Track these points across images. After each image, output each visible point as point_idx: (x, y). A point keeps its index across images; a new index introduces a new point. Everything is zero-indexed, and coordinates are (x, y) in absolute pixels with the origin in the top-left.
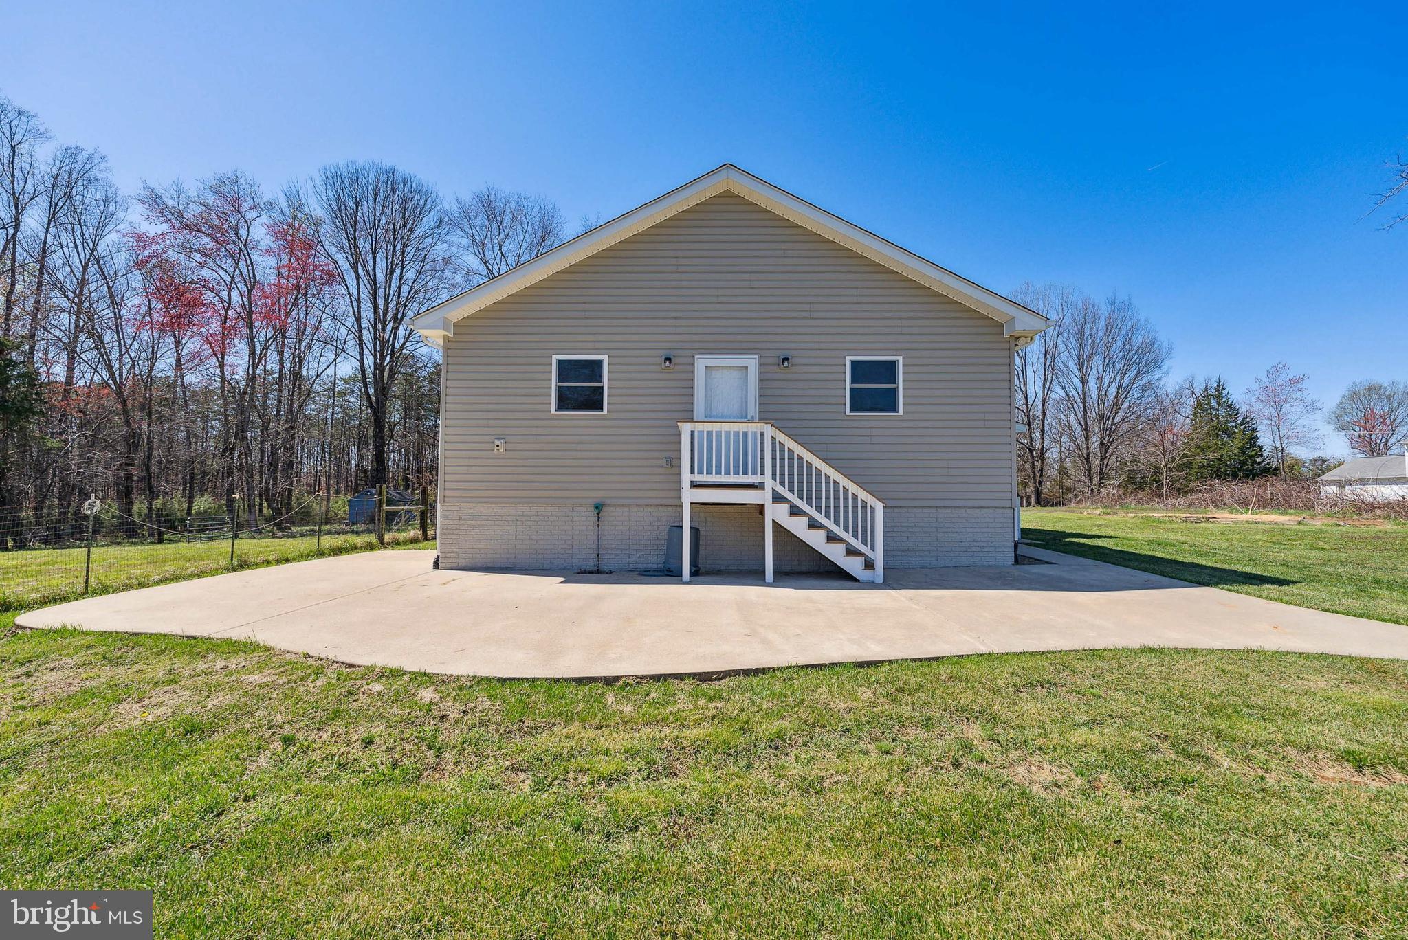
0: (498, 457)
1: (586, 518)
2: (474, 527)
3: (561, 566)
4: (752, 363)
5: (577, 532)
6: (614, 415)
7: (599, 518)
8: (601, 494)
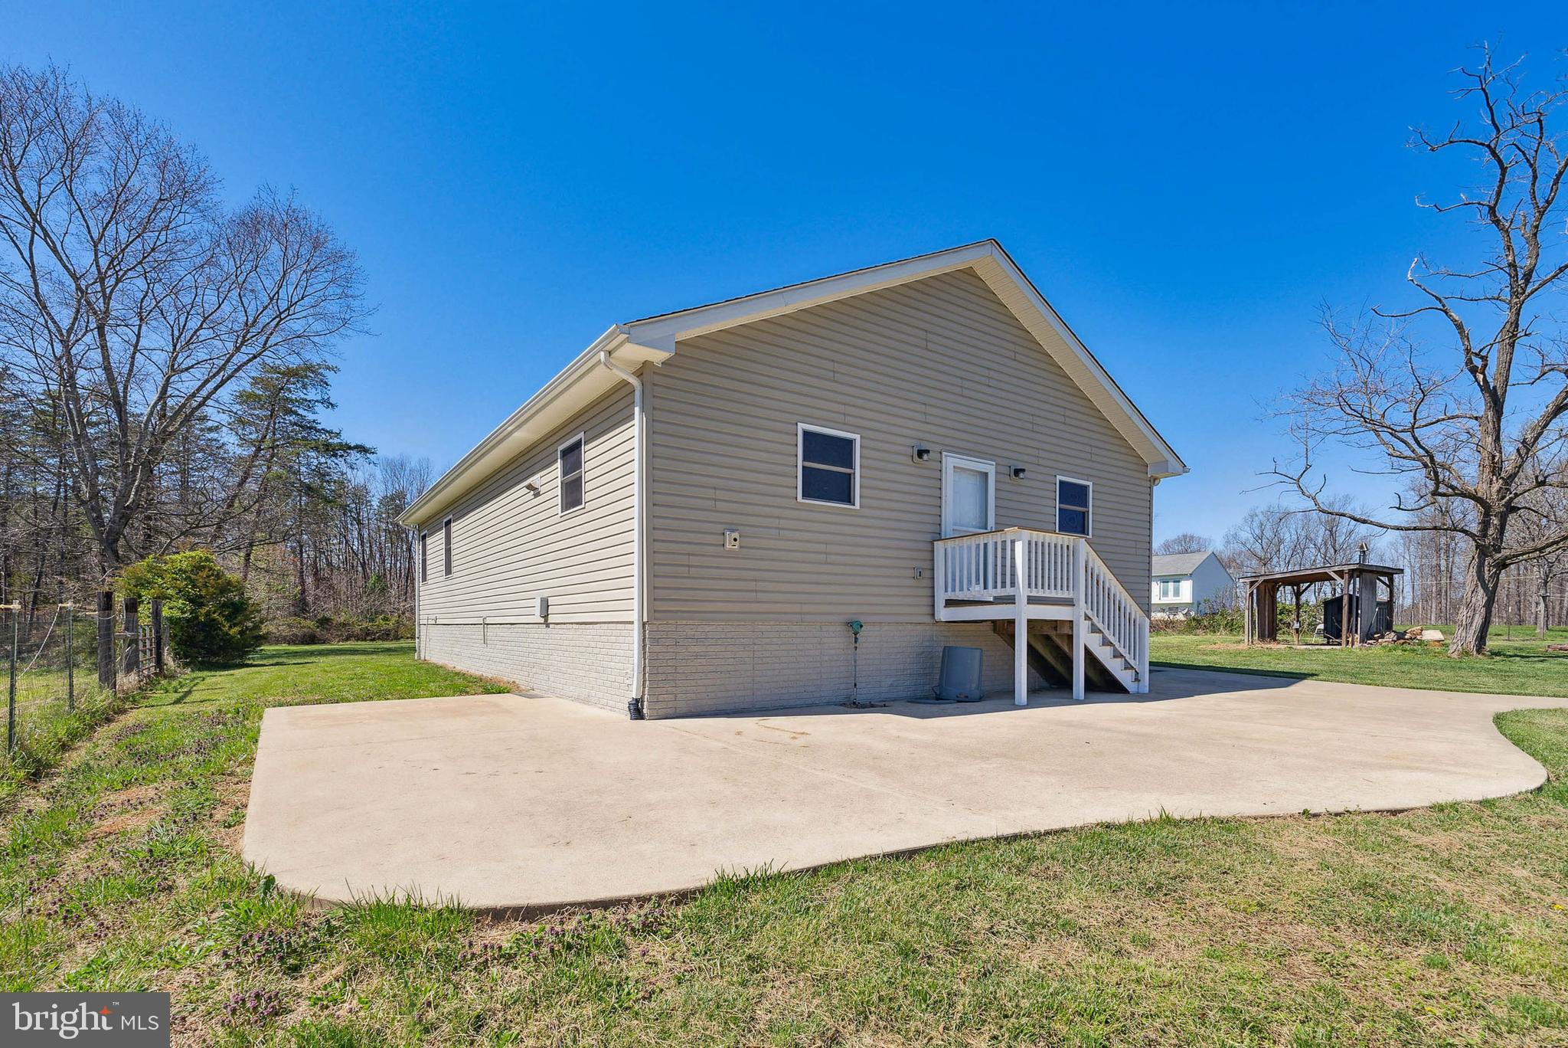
0: (731, 555)
1: (836, 640)
2: (697, 656)
3: (809, 701)
4: (990, 469)
5: (826, 658)
6: (867, 512)
7: (856, 638)
8: (853, 609)
